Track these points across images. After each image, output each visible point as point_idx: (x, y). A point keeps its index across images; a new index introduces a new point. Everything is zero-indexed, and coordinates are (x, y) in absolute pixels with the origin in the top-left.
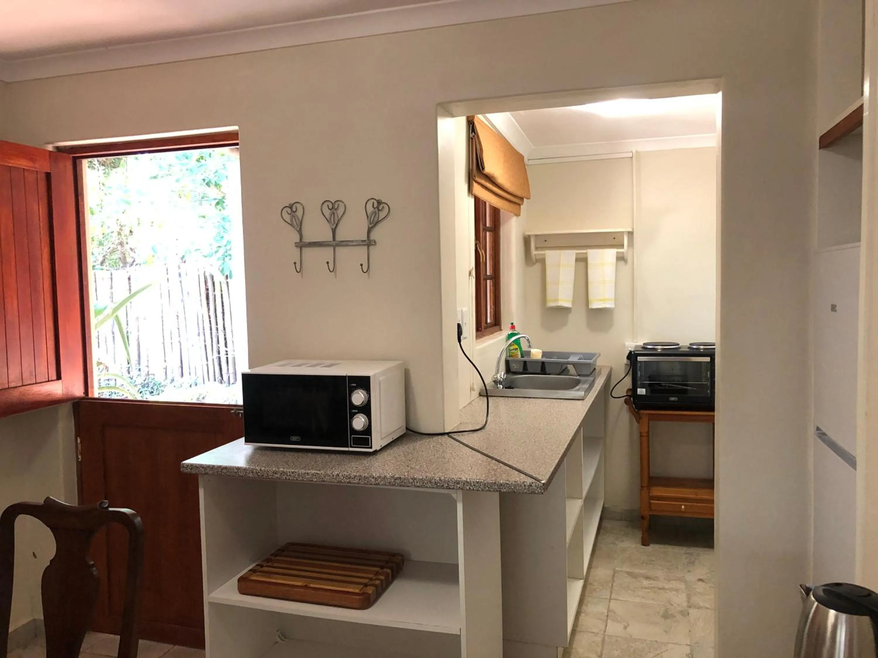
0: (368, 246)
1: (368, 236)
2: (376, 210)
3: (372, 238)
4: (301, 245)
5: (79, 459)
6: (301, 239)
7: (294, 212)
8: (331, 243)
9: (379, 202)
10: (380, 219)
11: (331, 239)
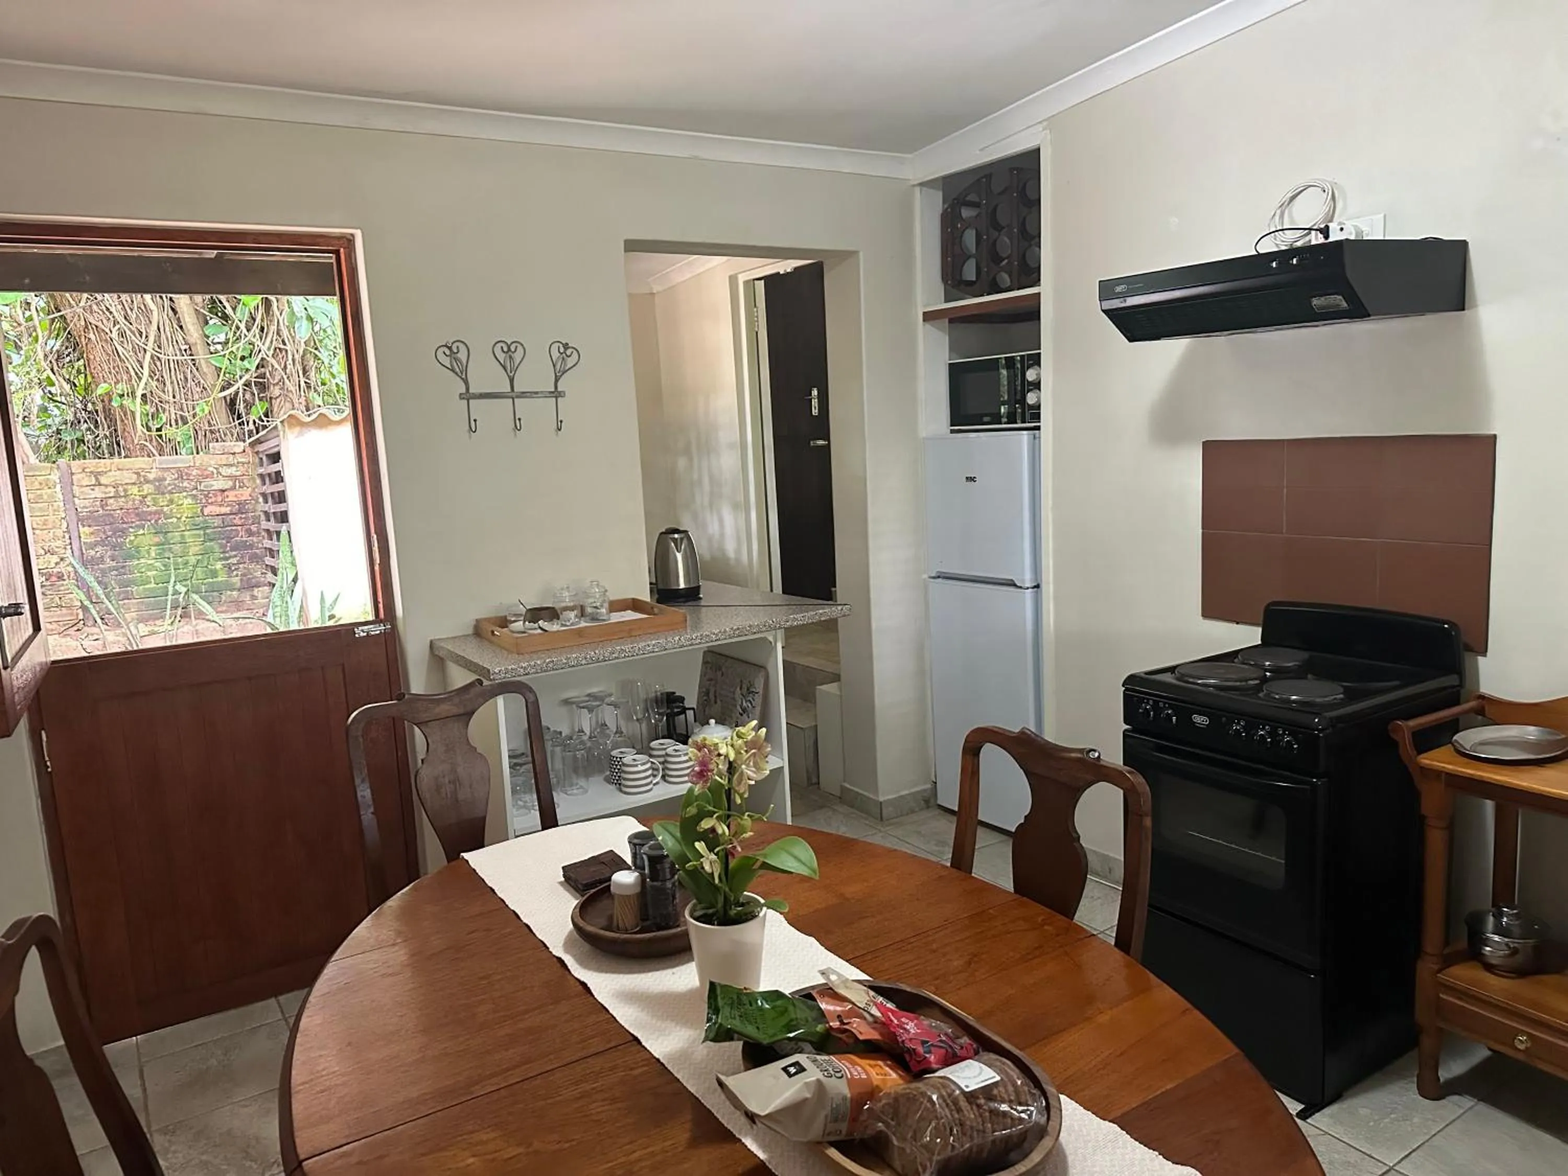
0: (556, 397)
1: (556, 387)
2: (564, 355)
3: (559, 389)
4: (467, 396)
5: (48, 767)
6: (468, 389)
7: (455, 353)
8: (510, 394)
9: (566, 346)
10: (567, 368)
11: (509, 390)
